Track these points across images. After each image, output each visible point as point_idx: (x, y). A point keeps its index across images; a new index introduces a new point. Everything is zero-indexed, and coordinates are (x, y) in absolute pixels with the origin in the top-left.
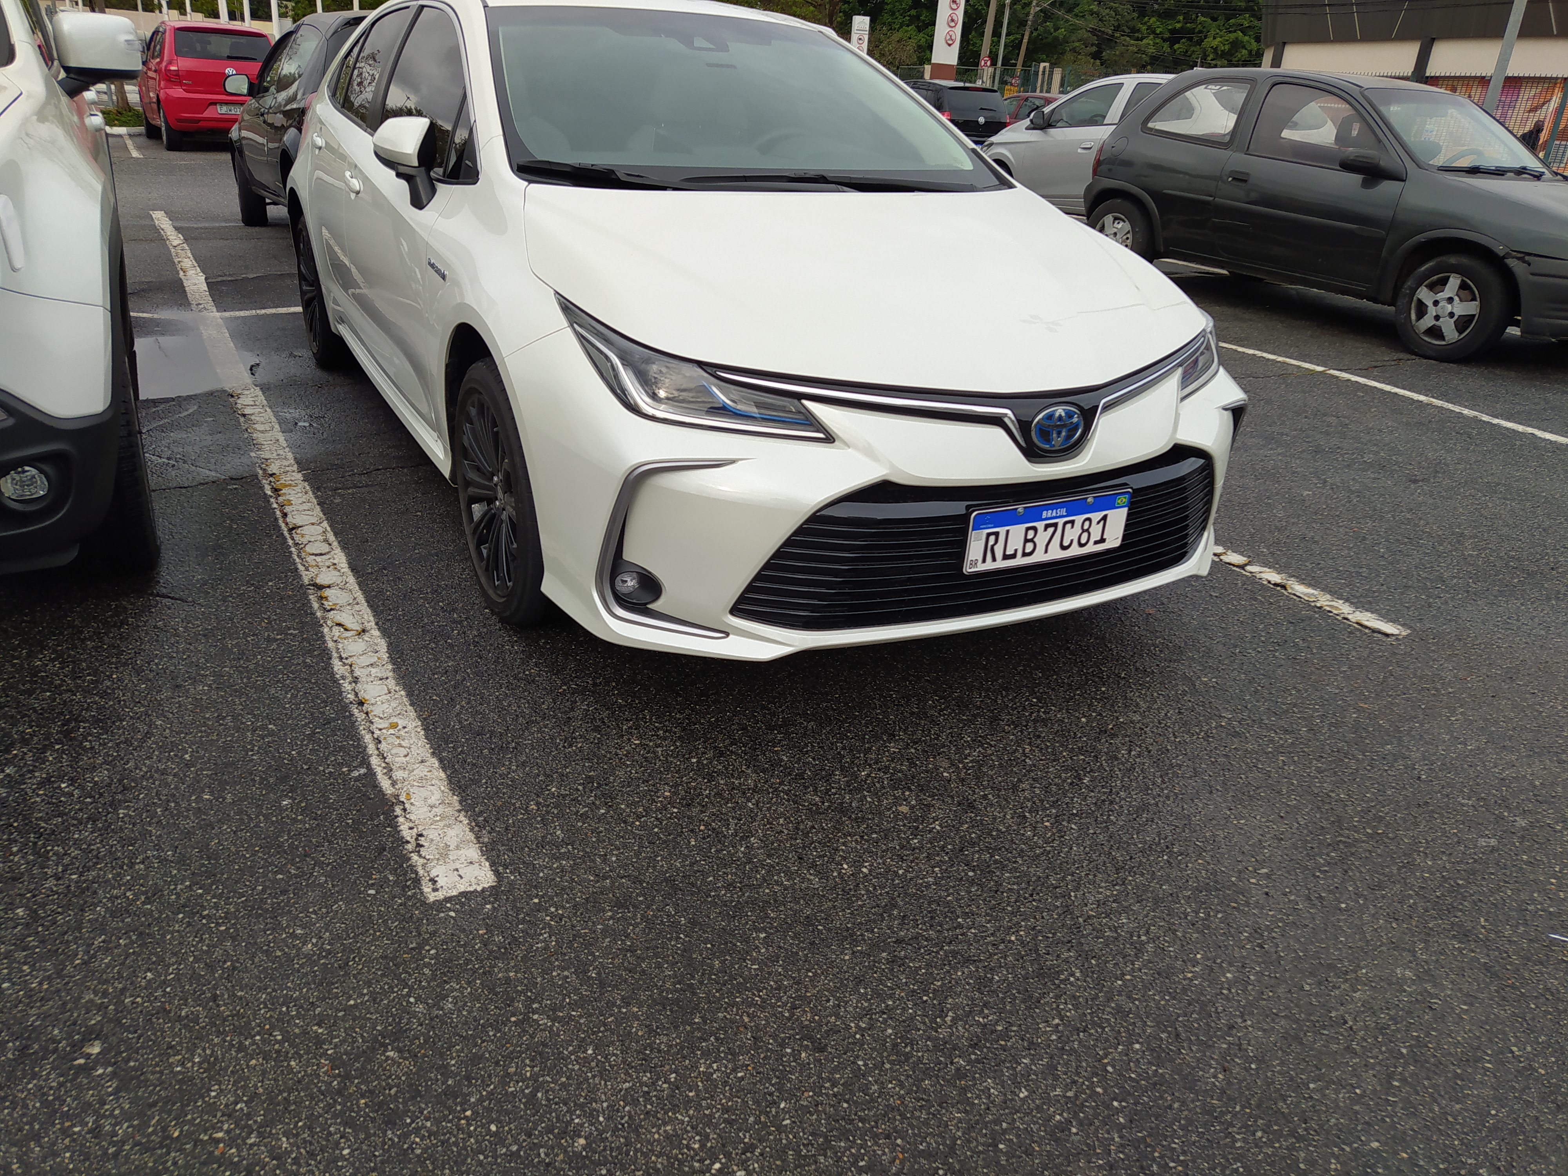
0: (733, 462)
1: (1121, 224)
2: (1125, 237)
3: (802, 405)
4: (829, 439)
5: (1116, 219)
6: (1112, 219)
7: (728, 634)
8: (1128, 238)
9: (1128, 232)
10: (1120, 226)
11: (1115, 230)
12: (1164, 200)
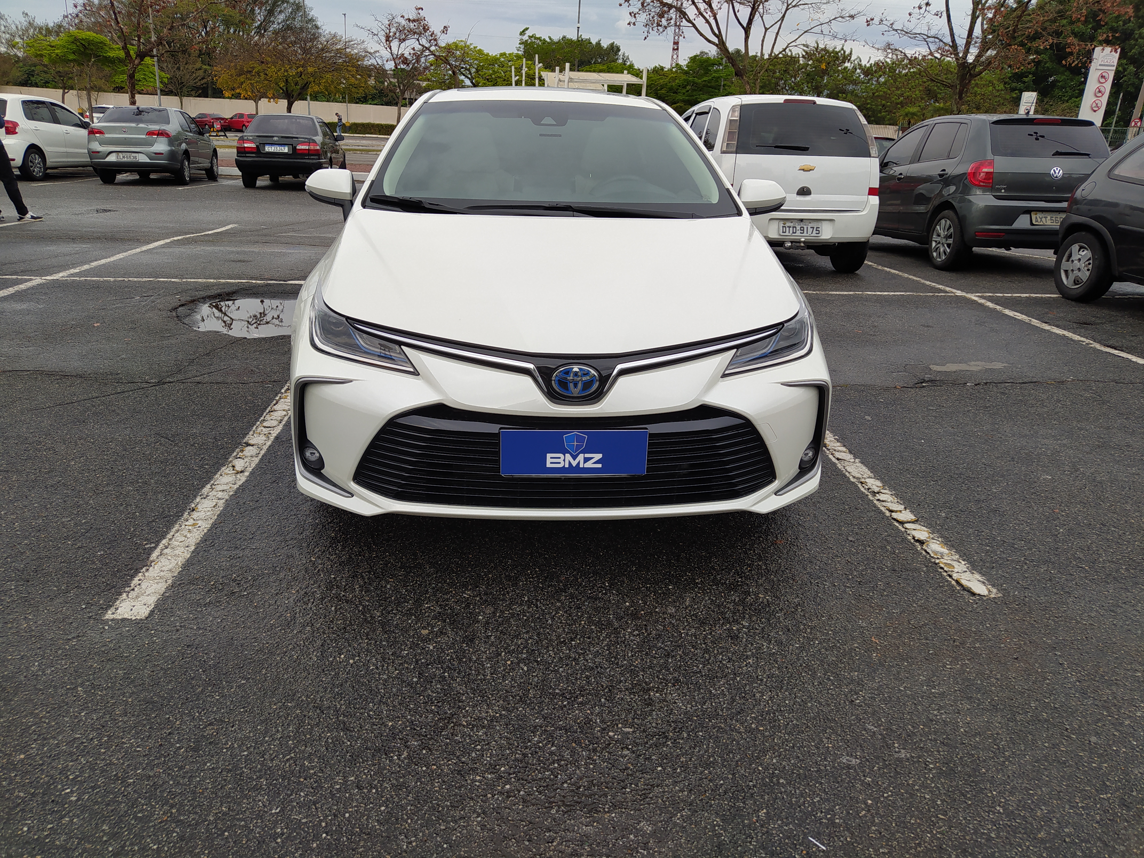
0: (351, 381)
1: (1086, 252)
2: (1087, 263)
3: (402, 349)
4: (415, 373)
5: (1081, 248)
6: (1078, 248)
7: (353, 496)
8: (1089, 264)
9: (1089, 259)
10: (1083, 253)
11: (1080, 257)
12: (1120, 235)
